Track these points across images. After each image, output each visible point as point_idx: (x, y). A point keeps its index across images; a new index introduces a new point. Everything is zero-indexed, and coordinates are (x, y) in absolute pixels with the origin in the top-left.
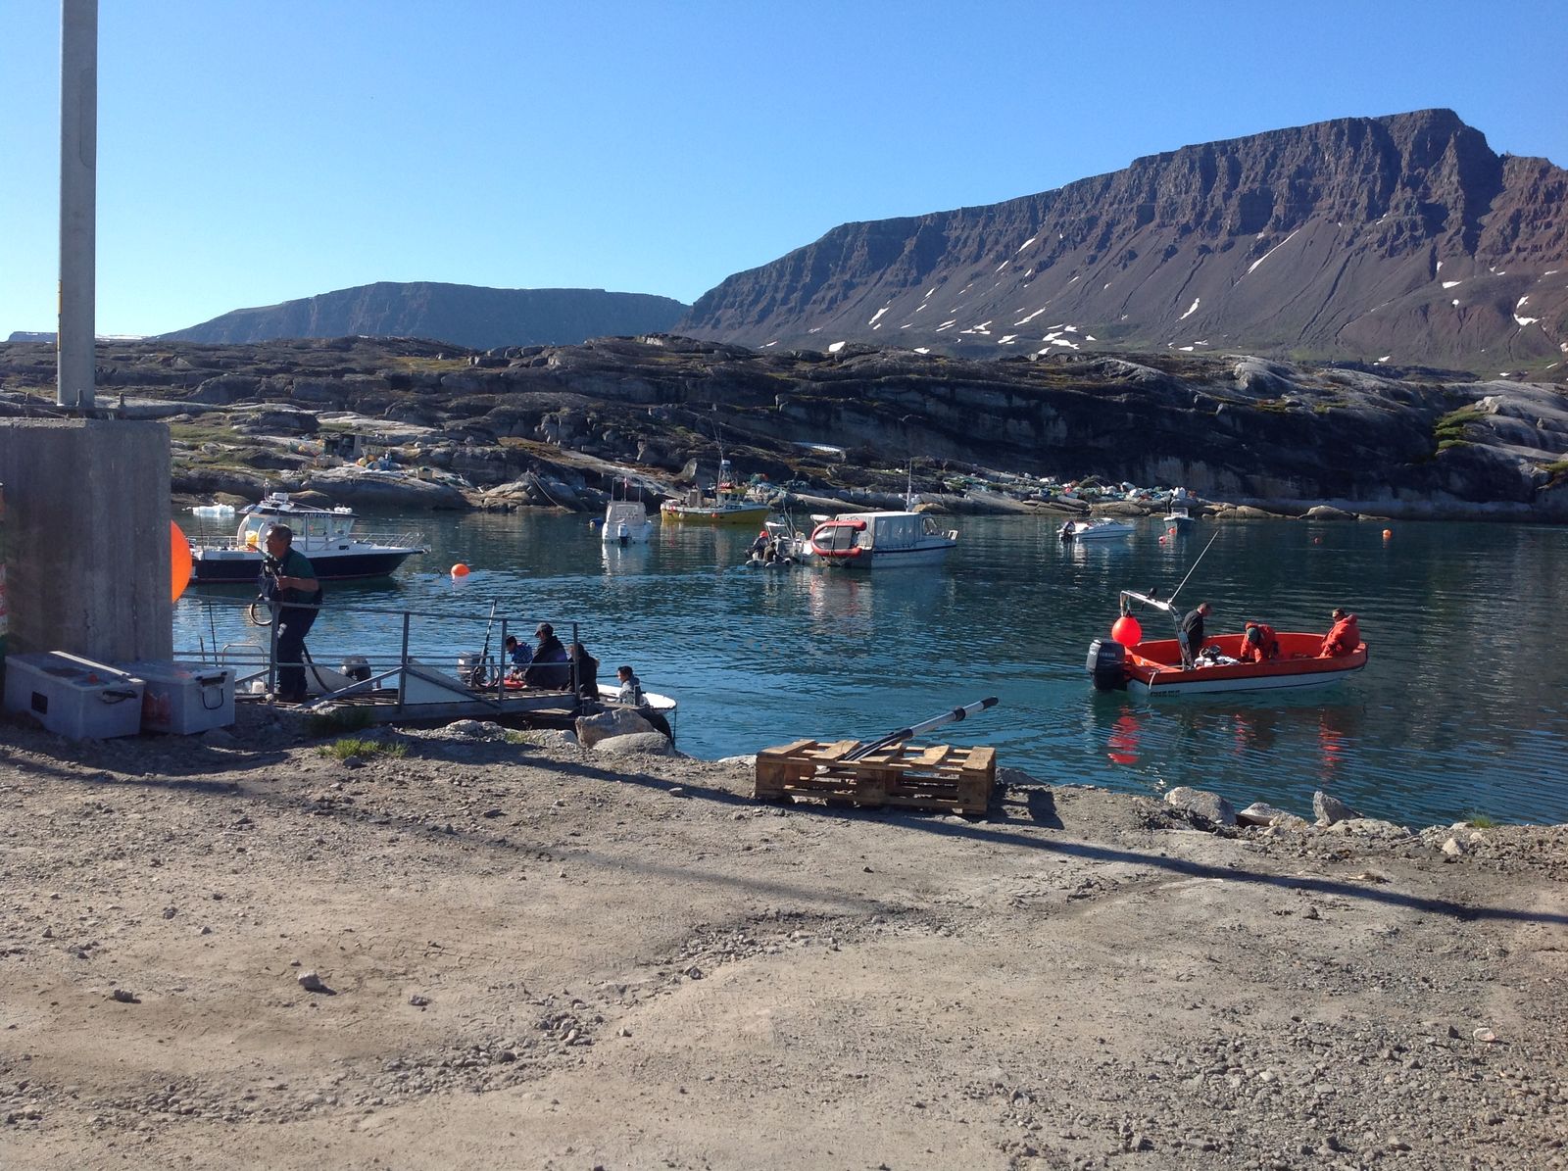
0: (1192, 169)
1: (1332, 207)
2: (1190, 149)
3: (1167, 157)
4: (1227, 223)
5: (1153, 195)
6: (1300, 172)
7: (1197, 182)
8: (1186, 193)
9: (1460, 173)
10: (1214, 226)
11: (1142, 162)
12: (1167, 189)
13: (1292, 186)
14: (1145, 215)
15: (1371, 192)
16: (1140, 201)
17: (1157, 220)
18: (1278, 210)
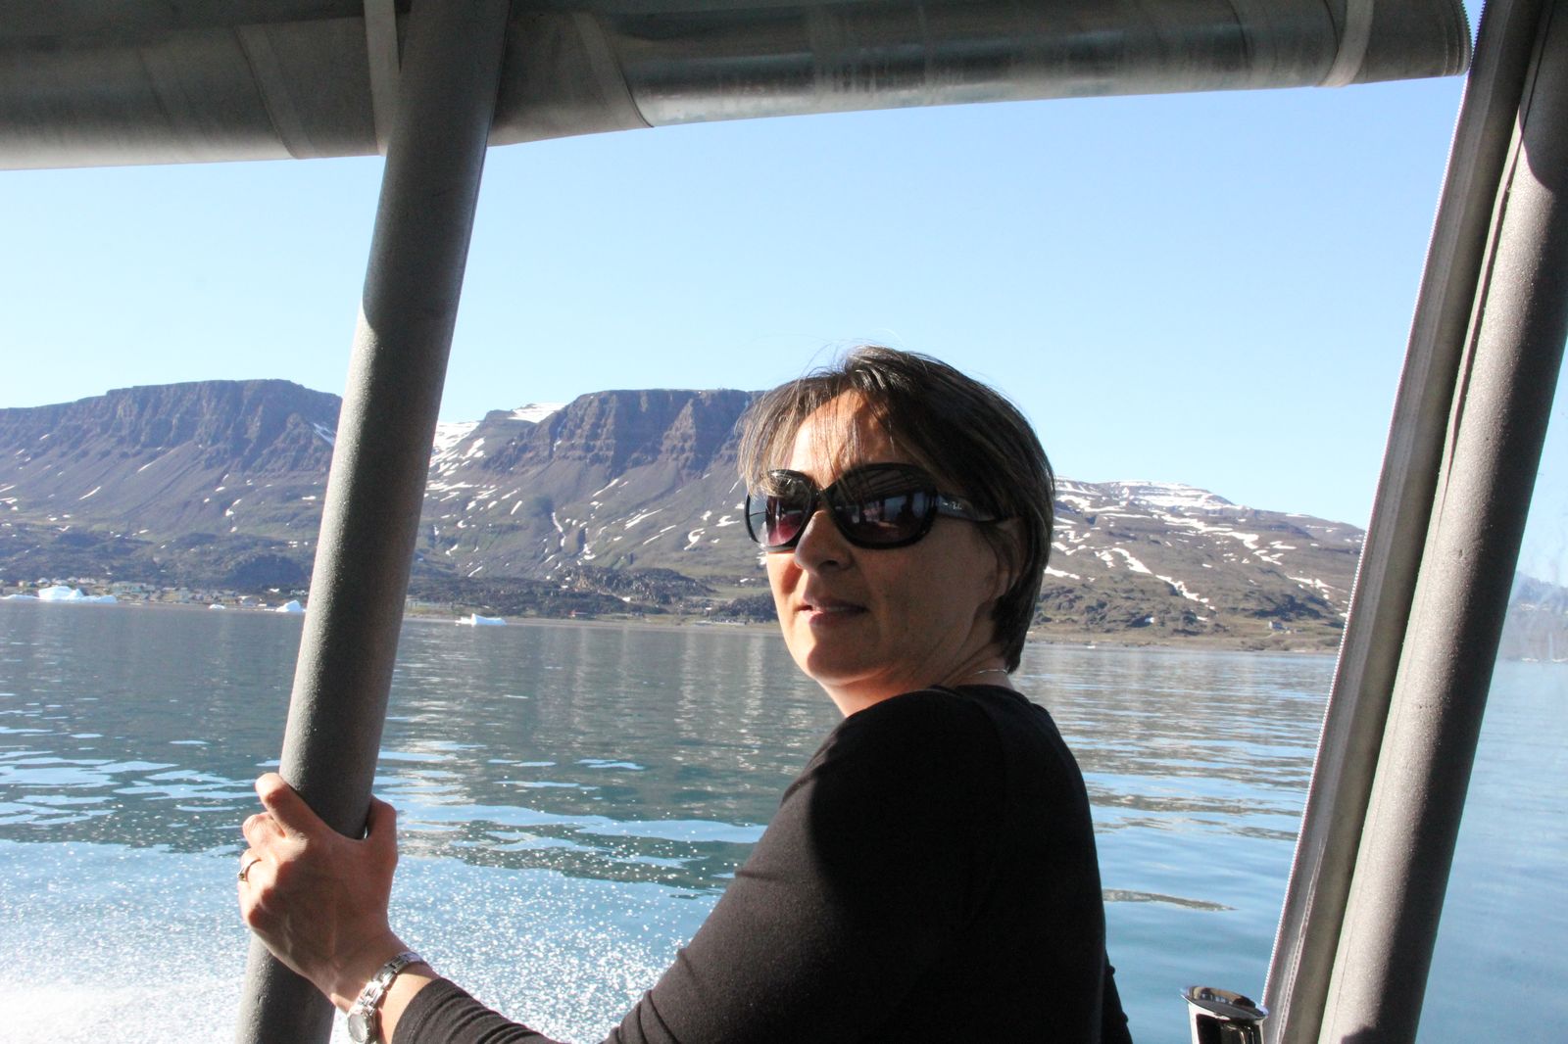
0: (134, 402)
1: (199, 435)
2: (136, 389)
3: (125, 391)
4: (143, 439)
5: (114, 416)
6: (187, 413)
7: (136, 409)
8: (130, 416)
9: (261, 421)
10: (136, 441)
11: (112, 393)
12: (120, 411)
13: (181, 419)
14: (105, 429)
15: (218, 427)
16: (106, 418)
17: (110, 432)
18: (172, 434)
